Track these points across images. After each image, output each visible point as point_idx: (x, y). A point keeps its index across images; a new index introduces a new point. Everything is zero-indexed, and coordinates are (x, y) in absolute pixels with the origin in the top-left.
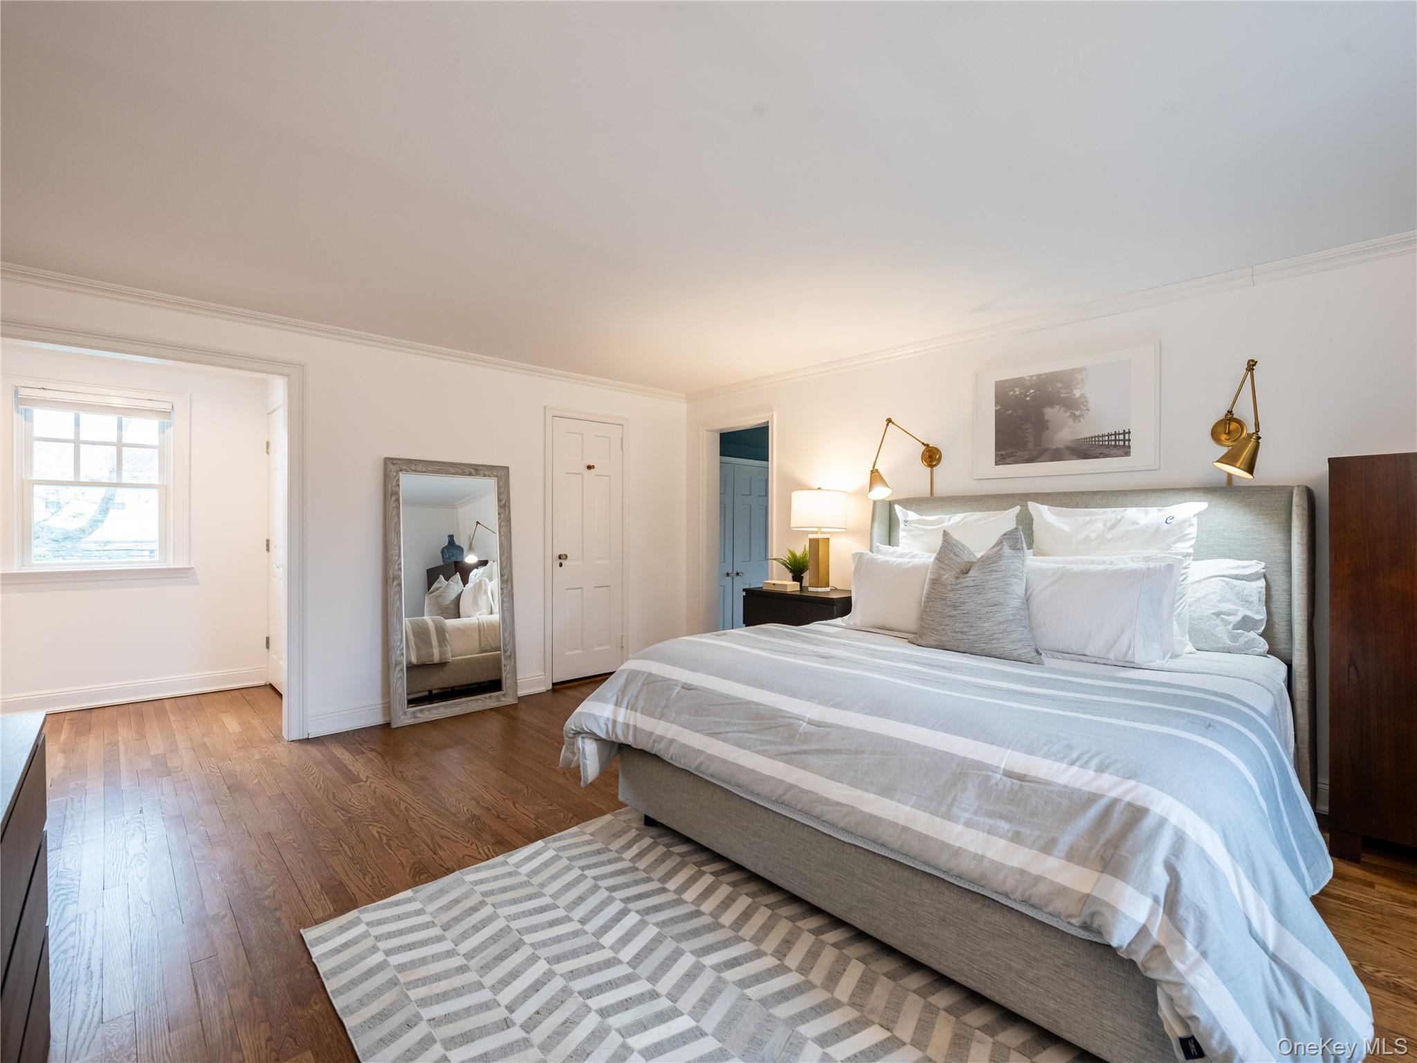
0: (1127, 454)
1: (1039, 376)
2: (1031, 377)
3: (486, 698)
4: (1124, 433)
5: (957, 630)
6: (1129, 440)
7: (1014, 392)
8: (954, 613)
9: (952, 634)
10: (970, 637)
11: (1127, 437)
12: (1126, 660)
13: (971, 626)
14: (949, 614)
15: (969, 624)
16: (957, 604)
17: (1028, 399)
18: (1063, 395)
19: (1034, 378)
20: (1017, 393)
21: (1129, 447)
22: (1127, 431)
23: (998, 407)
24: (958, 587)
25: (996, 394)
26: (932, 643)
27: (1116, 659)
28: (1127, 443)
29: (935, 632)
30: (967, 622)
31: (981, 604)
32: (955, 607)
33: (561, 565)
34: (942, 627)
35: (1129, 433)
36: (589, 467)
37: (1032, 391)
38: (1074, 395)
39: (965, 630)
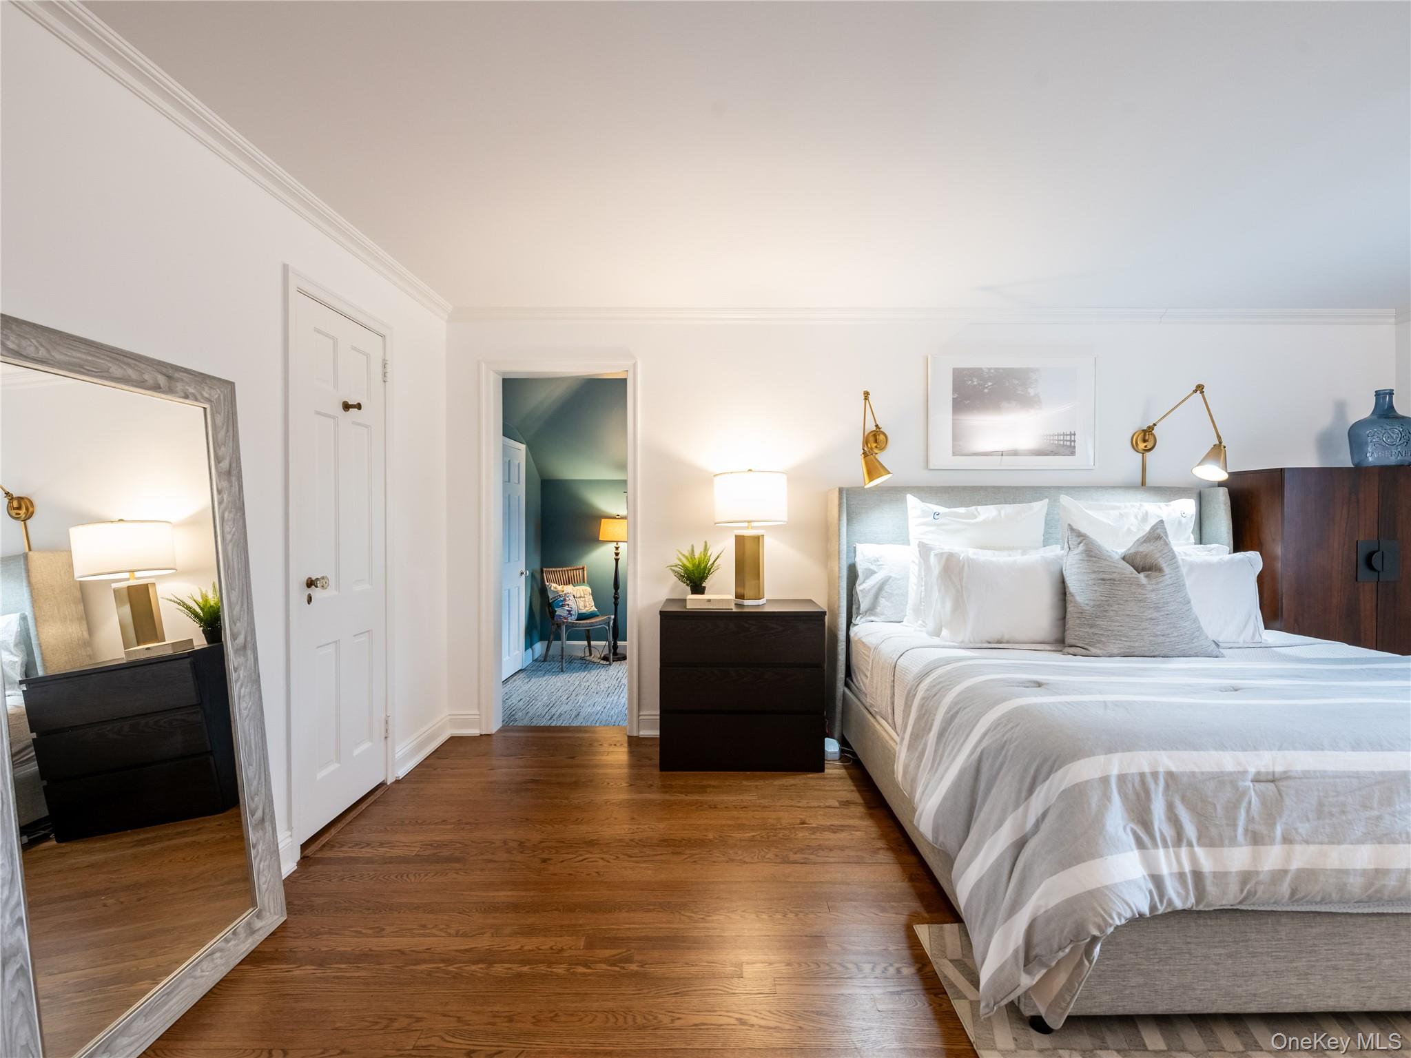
0: (1073, 453)
1: (996, 369)
2: (989, 369)
3: (227, 941)
4: (1071, 435)
5: (1159, 633)
6: (1074, 441)
7: (973, 382)
8: (1156, 615)
9: (1151, 638)
10: (1173, 639)
11: (1073, 439)
12: (1255, 641)
13: (1174, 627)
14: (1150, 616)
15: (1172, 625)
16: (1159, 605)
17: (986, 391)
18: (1019, 392)
19: (992, 371)
20: (975, 383)
21: (1074, 447)
22: (1073, 433)
23: (956, 396)
24: (1160, 585)
25: (954, 381)
26: (1116, 651)
27: (1244, 642)
28: (1073, 444)
29: (1123, 639)
30: (1170, 623)
31: (1180, 602)
32: (1157, 609)
33: (310, 600)
34: (1136, 632)
35: (1075, 434)
36: (347, 406)
37: (990, 384)
38: (1029, 393)
39: (1167, 632)
